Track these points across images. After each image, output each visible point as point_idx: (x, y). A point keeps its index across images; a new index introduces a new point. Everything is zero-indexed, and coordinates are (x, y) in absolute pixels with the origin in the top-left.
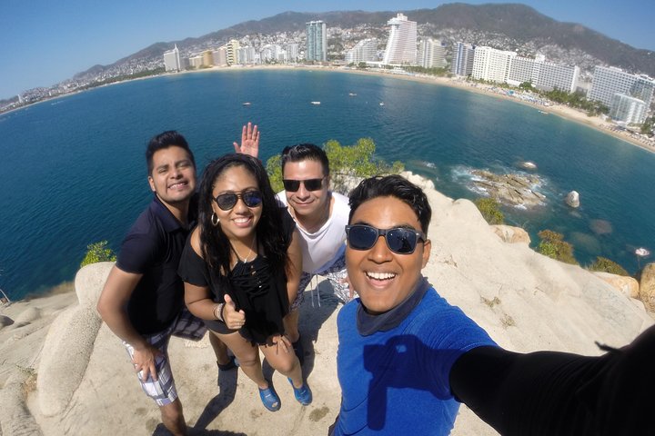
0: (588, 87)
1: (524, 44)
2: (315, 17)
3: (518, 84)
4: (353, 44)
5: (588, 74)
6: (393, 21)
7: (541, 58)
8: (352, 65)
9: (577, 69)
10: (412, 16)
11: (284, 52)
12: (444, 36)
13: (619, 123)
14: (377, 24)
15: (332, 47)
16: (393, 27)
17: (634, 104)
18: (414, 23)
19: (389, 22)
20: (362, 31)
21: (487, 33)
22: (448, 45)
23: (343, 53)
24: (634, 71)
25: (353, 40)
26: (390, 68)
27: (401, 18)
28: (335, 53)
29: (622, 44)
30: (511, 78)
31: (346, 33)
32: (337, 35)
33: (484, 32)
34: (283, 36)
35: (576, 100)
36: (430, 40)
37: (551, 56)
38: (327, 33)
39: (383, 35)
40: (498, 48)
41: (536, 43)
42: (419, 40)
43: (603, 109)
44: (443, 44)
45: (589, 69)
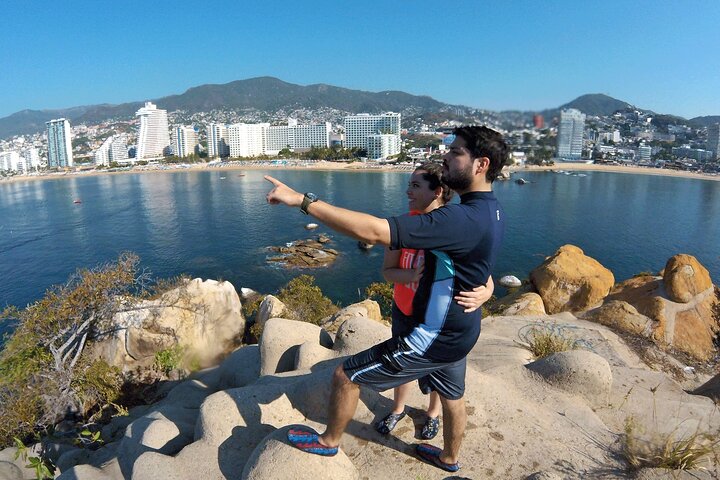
0: (342, 137)
1: (274, 113)
2: (56, 115)
3: (276, 152)
4: (101, 142)
5: (339, 127)
6: (141, 111)
7: (293, 122)
8: (102, 166)
9: (329, 125)
10: (161, 104)
11: (23, 160)
12: (195, 121)
13: (379, 160)
14: (124, 117)
15: (79, 148)
16: (142, 117)
17: (387, 139)
18: (164, 112)
19: (138, 114)
20: (109, 127)
21: (238, 110)
22: (201, 130)
23: (90, 154)
24: (378, 113)
25: (100, 138)
26: (144, 163)
27: (150, 108)
28: (82, 156)
29: (363, 93)
30: (270, 149)
31: (93, 131)
32: (81, 134)
33: (234, 109)
34: (21, 140)
35: (334, 153)
36: (182, 127)
37: (301, 119)
38: (69, 133)
39: (132, 129)
40: (251, 123)
41: (286, 110)
42: (170, 128)
43: (361, 154)
44: (196, 129)
45: (339, 122)
